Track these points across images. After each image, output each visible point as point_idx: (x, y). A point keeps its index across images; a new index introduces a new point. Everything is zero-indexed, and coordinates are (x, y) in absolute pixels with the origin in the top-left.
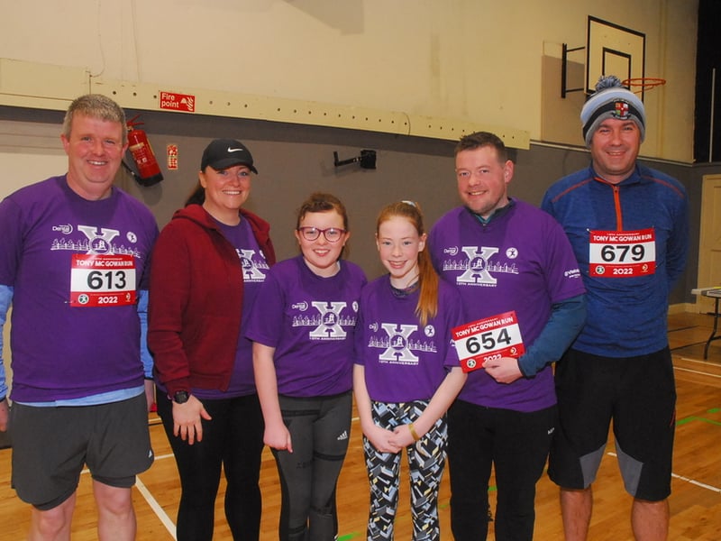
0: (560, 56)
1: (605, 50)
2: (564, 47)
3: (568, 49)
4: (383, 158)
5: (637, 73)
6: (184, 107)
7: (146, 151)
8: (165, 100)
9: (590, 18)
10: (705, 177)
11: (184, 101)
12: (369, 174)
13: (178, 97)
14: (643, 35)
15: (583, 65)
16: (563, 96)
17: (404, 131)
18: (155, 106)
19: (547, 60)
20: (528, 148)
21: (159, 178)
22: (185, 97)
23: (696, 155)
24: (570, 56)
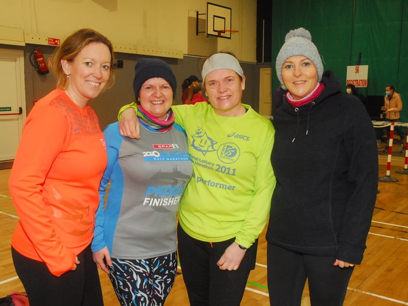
0: (196, 16)
1: (214, 16)
2: (197, 12)
3: (199, 13)
4: (126, 63)
5: (228, 28)
6: (56, 44)
7: (43, 61)
8: (50, 41)
9: (208, 3)
10: (261, 69)
11: (56, 41)
12: (120, 69)
13: (54, 40)
14: (231, 9)
15: (205, 20)
16: (197, 34)
17: (134, 52)
18: (46, 43)
19: (190, 18)
20: (182, 58)
21: (48, 72)
22: (57, 40)
23: (257, 59)
24: (200, 17)
